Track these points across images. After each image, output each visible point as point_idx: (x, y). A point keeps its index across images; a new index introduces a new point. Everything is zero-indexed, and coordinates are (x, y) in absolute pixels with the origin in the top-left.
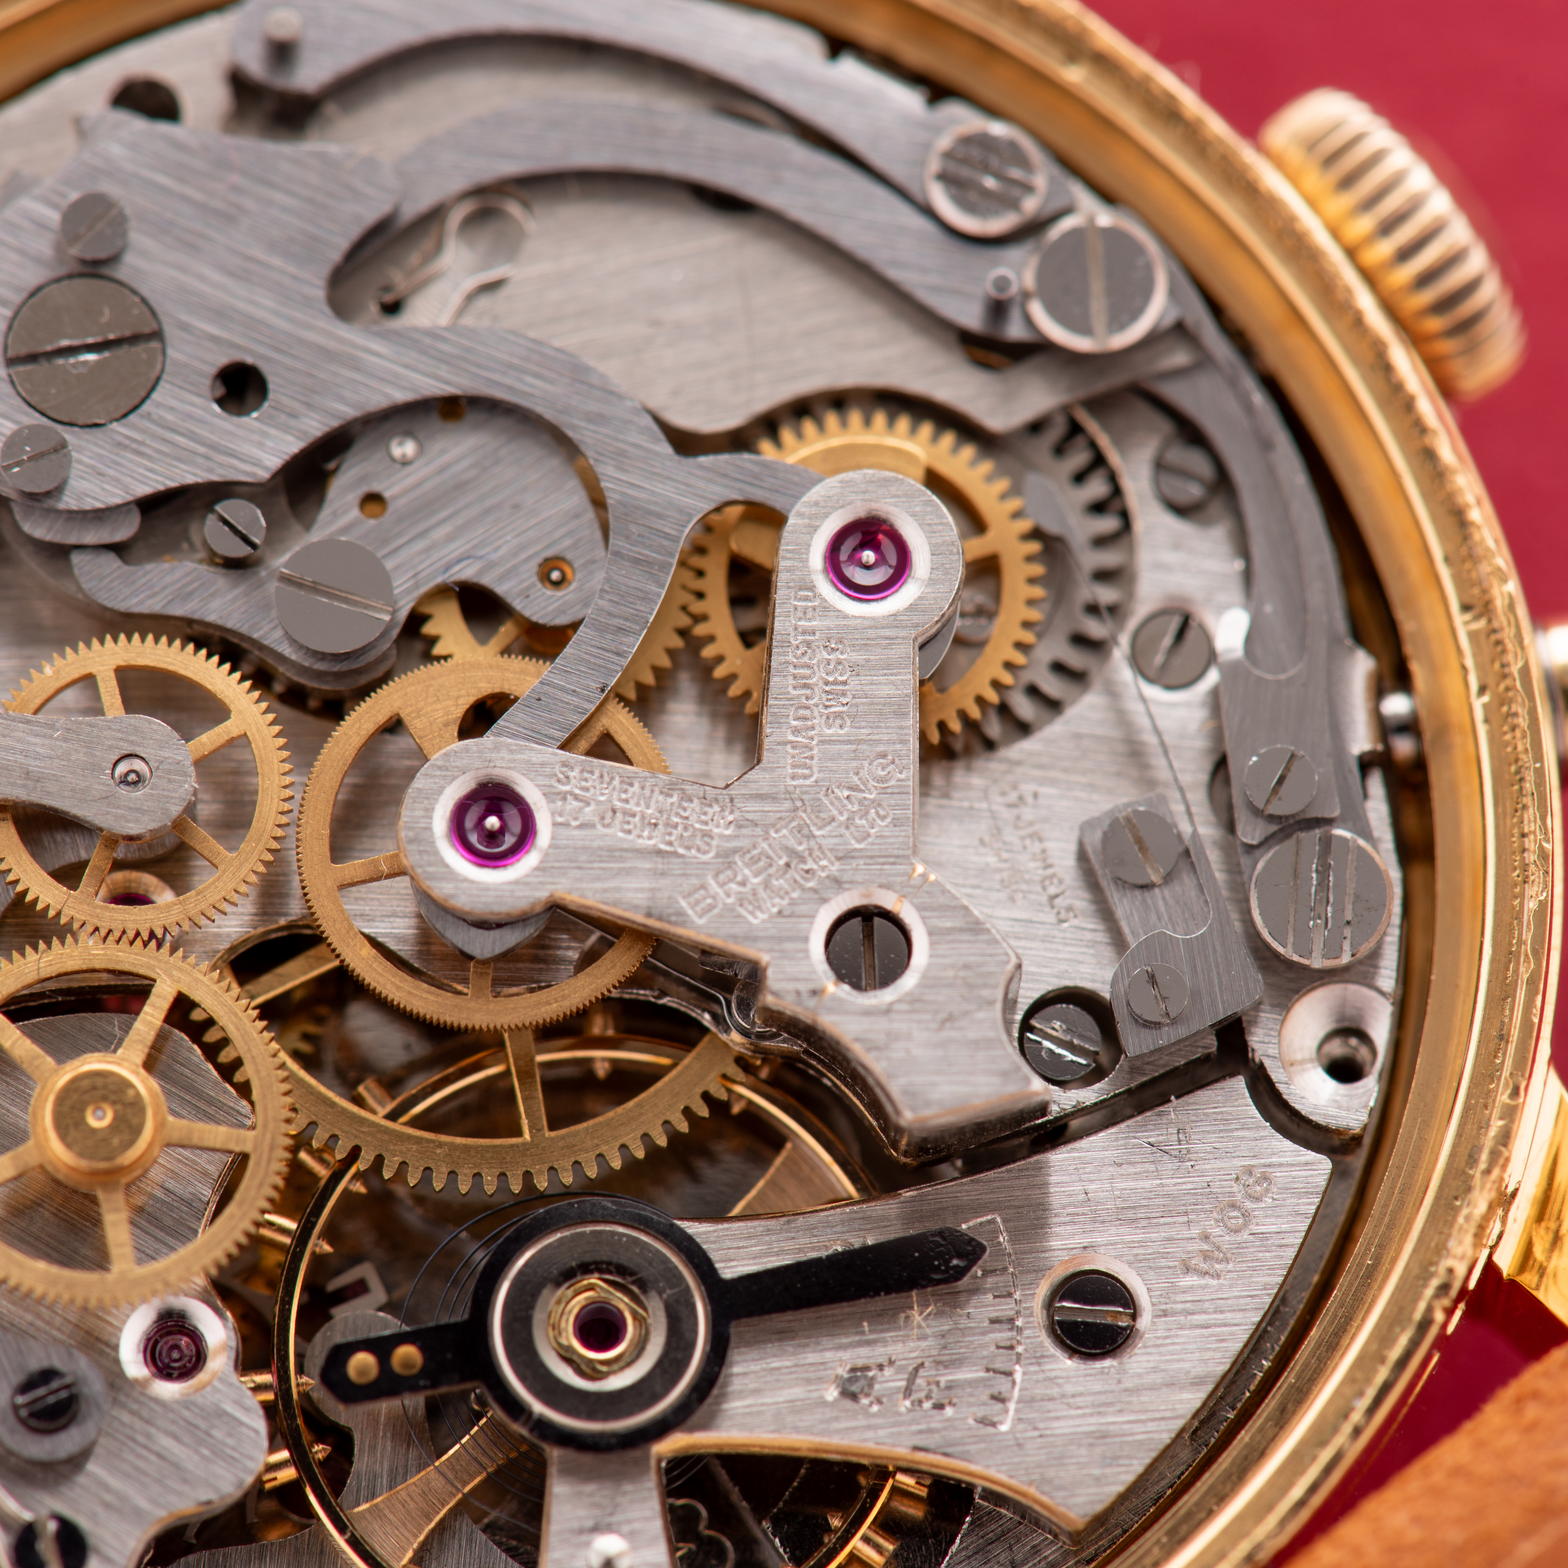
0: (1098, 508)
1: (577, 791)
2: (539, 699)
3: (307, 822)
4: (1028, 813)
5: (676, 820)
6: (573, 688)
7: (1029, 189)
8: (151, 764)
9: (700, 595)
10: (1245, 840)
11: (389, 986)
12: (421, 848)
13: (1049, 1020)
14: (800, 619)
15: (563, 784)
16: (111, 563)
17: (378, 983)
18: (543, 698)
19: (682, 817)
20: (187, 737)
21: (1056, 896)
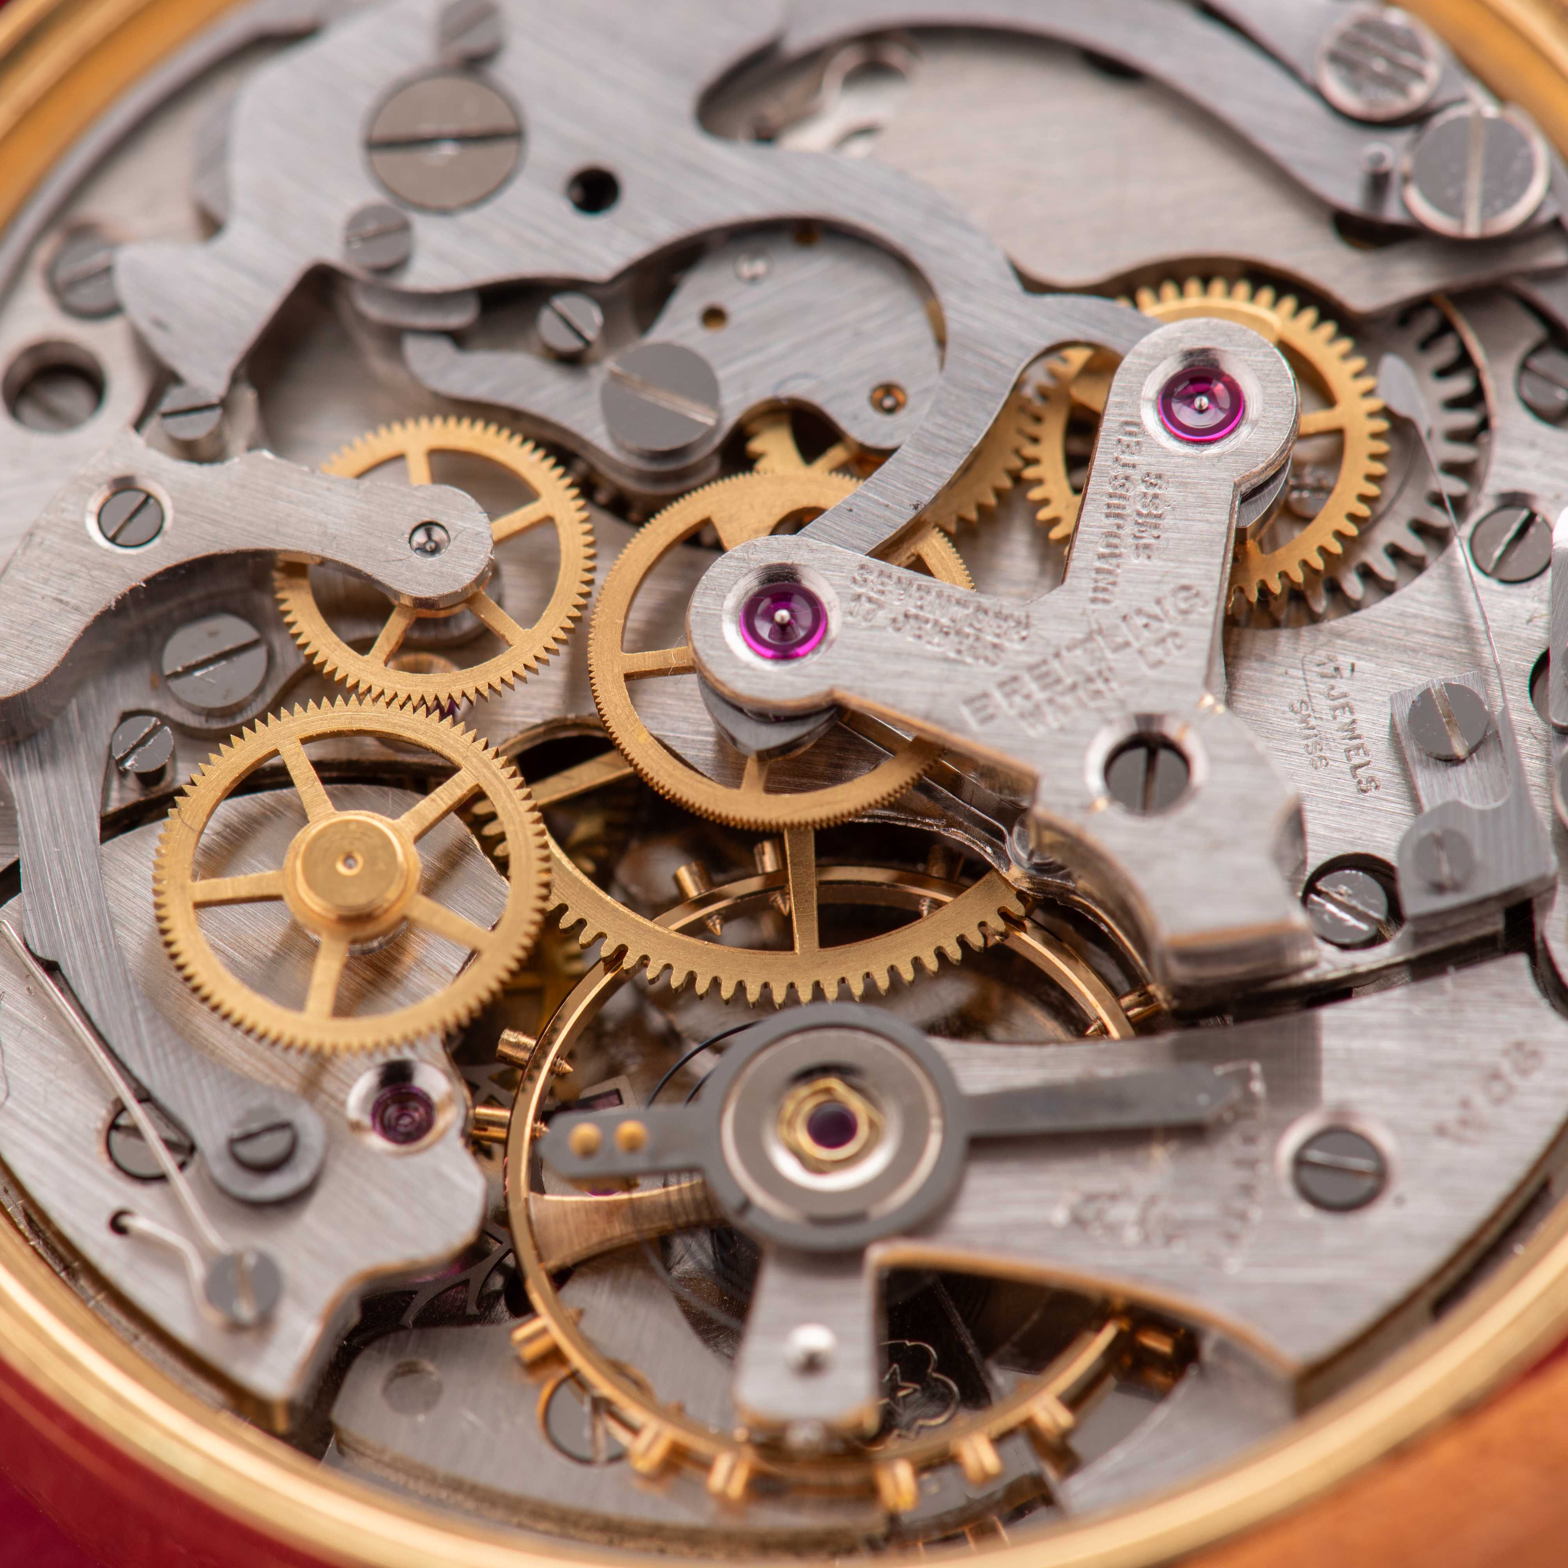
0: (1455, 404)
1: (872, 594)
2: (851, 510)
3: (603, 611)
4: (1341, 685)
5: (968, 630)
6: (886, 502)
7: (1419, 75)
8: (450, 533)
9: (1035, 440)
10: (1555, 721)
11: (661, 773)
12: (707, 633)
13: (1335, 885)
14: (1123, 452)
15: (861, 586)
16: (444, 349)
17: (652, 769)
18: (855, 510)
19: (975, 628)
20: (493, 516)
21: (1360, 766)
